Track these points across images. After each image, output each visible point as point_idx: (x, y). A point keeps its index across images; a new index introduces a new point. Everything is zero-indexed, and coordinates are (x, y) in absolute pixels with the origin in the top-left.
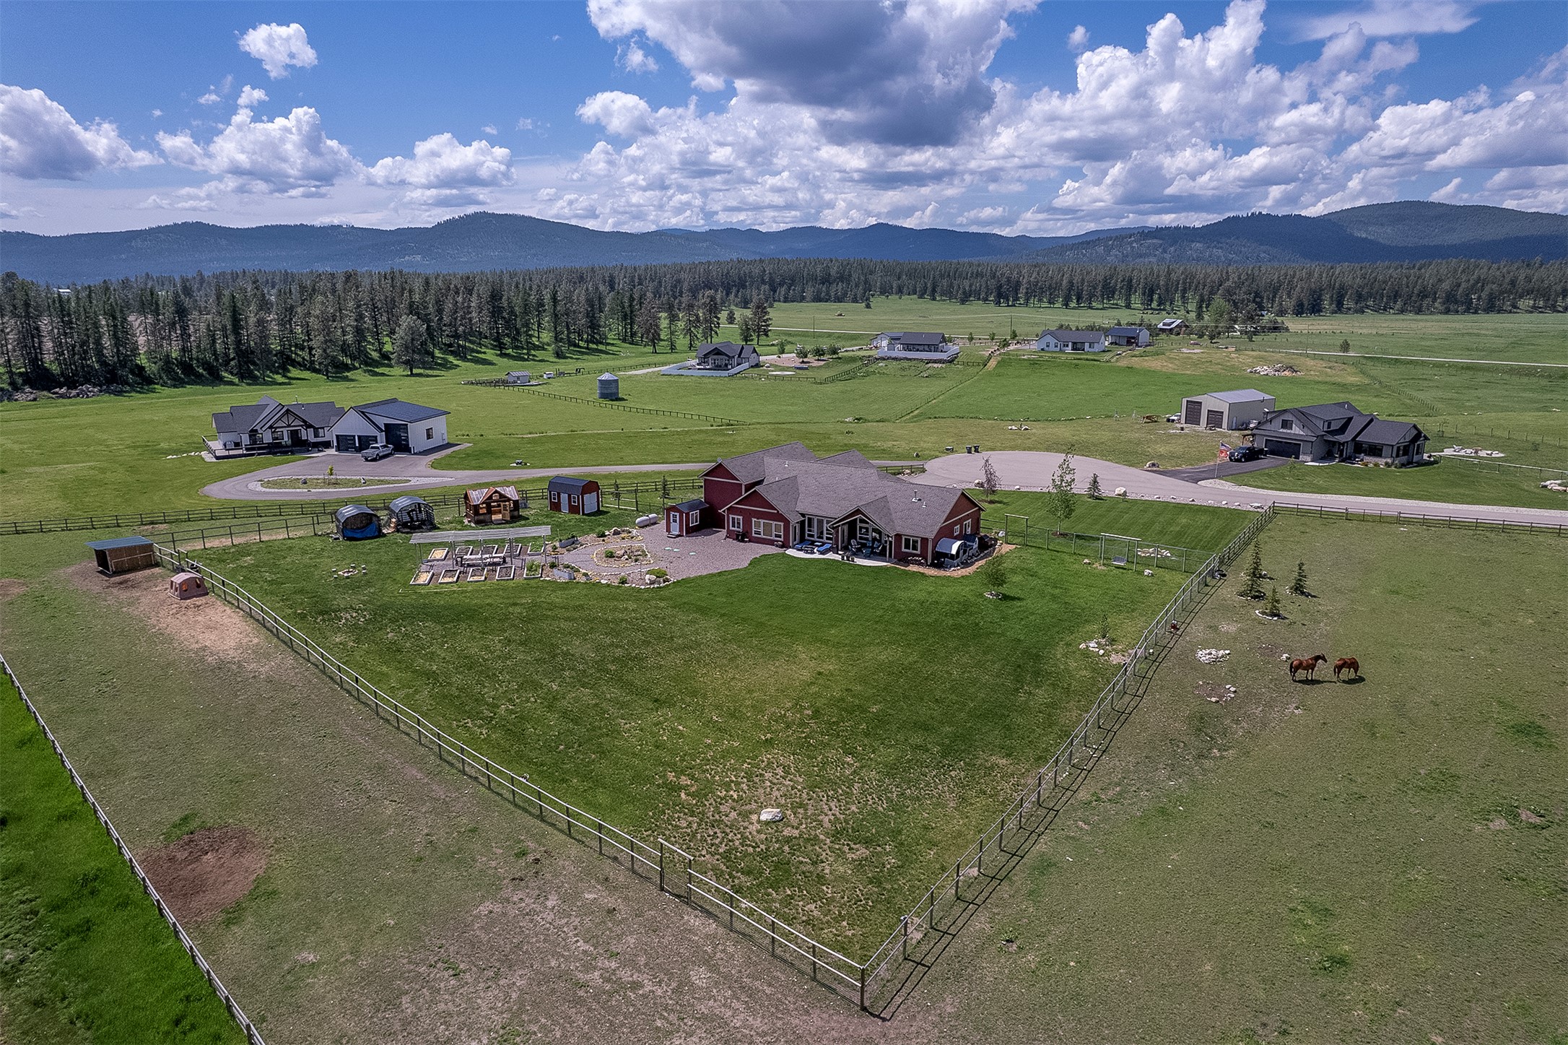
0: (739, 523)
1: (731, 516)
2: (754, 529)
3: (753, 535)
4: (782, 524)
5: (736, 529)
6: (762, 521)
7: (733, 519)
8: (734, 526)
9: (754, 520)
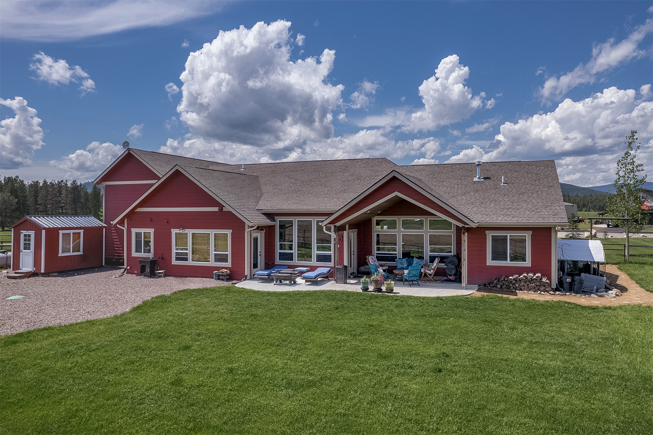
0: (147, 243)
1: (134, 231)
2: (174, 251)
3: (174, 262)
4: (229, 232)
5: (142, 255)
6: (190, 232)
7: (138, 235)
8: (138, 250)
9: (174, 231)
